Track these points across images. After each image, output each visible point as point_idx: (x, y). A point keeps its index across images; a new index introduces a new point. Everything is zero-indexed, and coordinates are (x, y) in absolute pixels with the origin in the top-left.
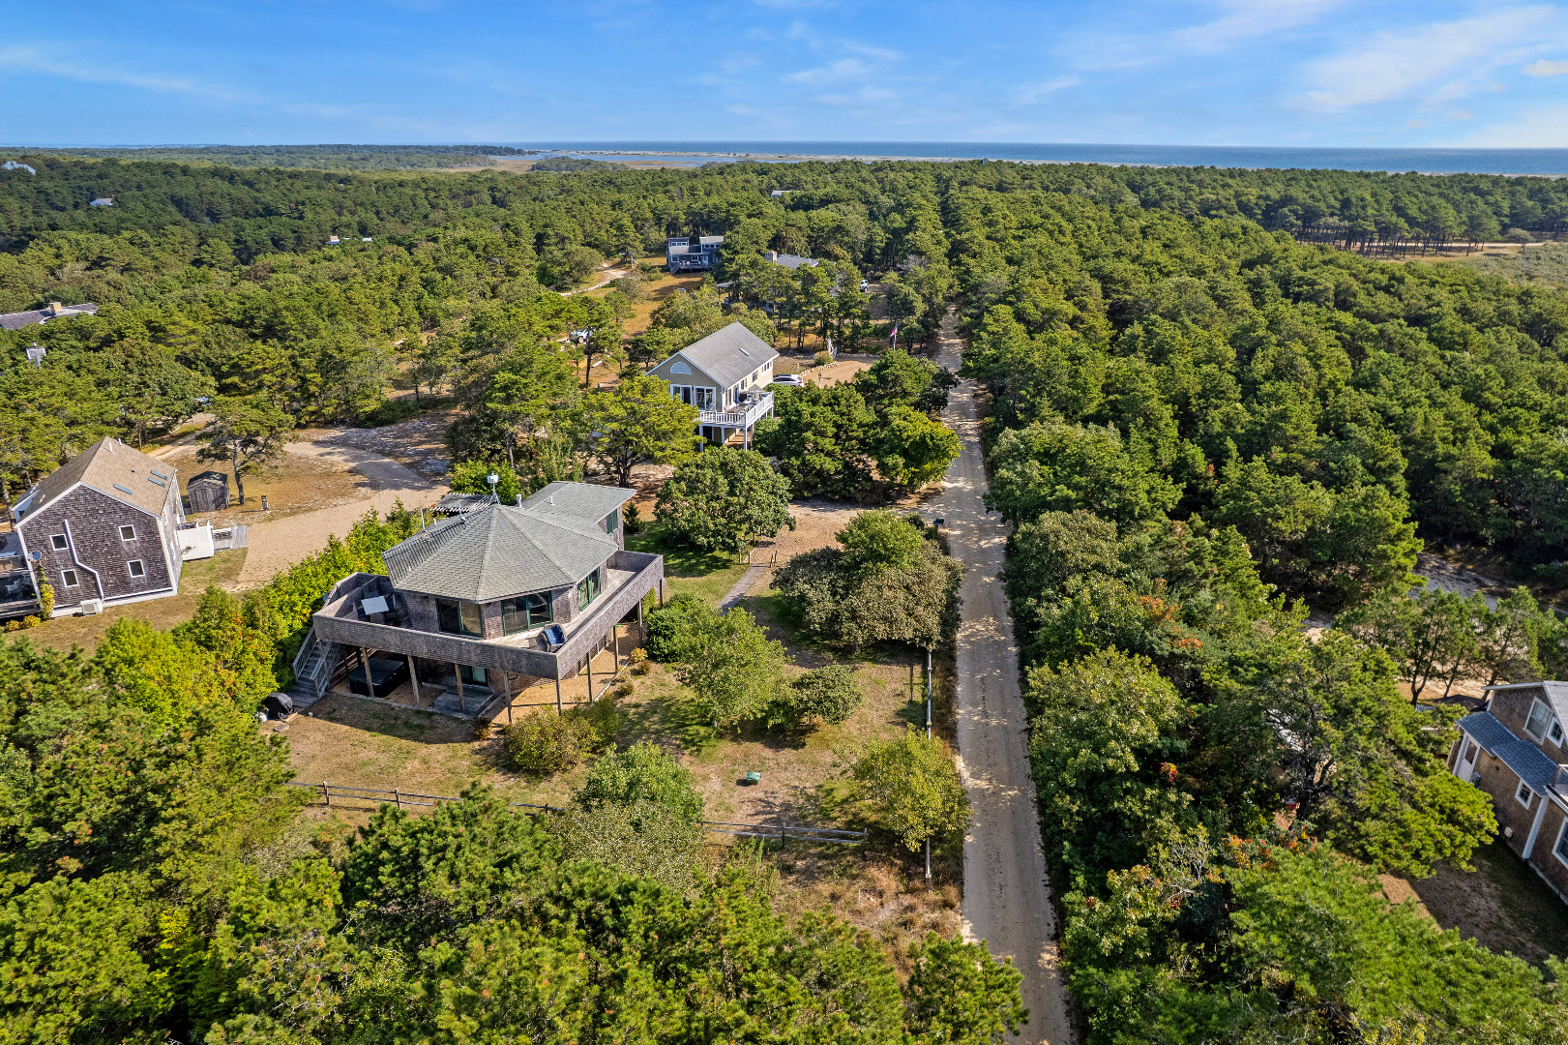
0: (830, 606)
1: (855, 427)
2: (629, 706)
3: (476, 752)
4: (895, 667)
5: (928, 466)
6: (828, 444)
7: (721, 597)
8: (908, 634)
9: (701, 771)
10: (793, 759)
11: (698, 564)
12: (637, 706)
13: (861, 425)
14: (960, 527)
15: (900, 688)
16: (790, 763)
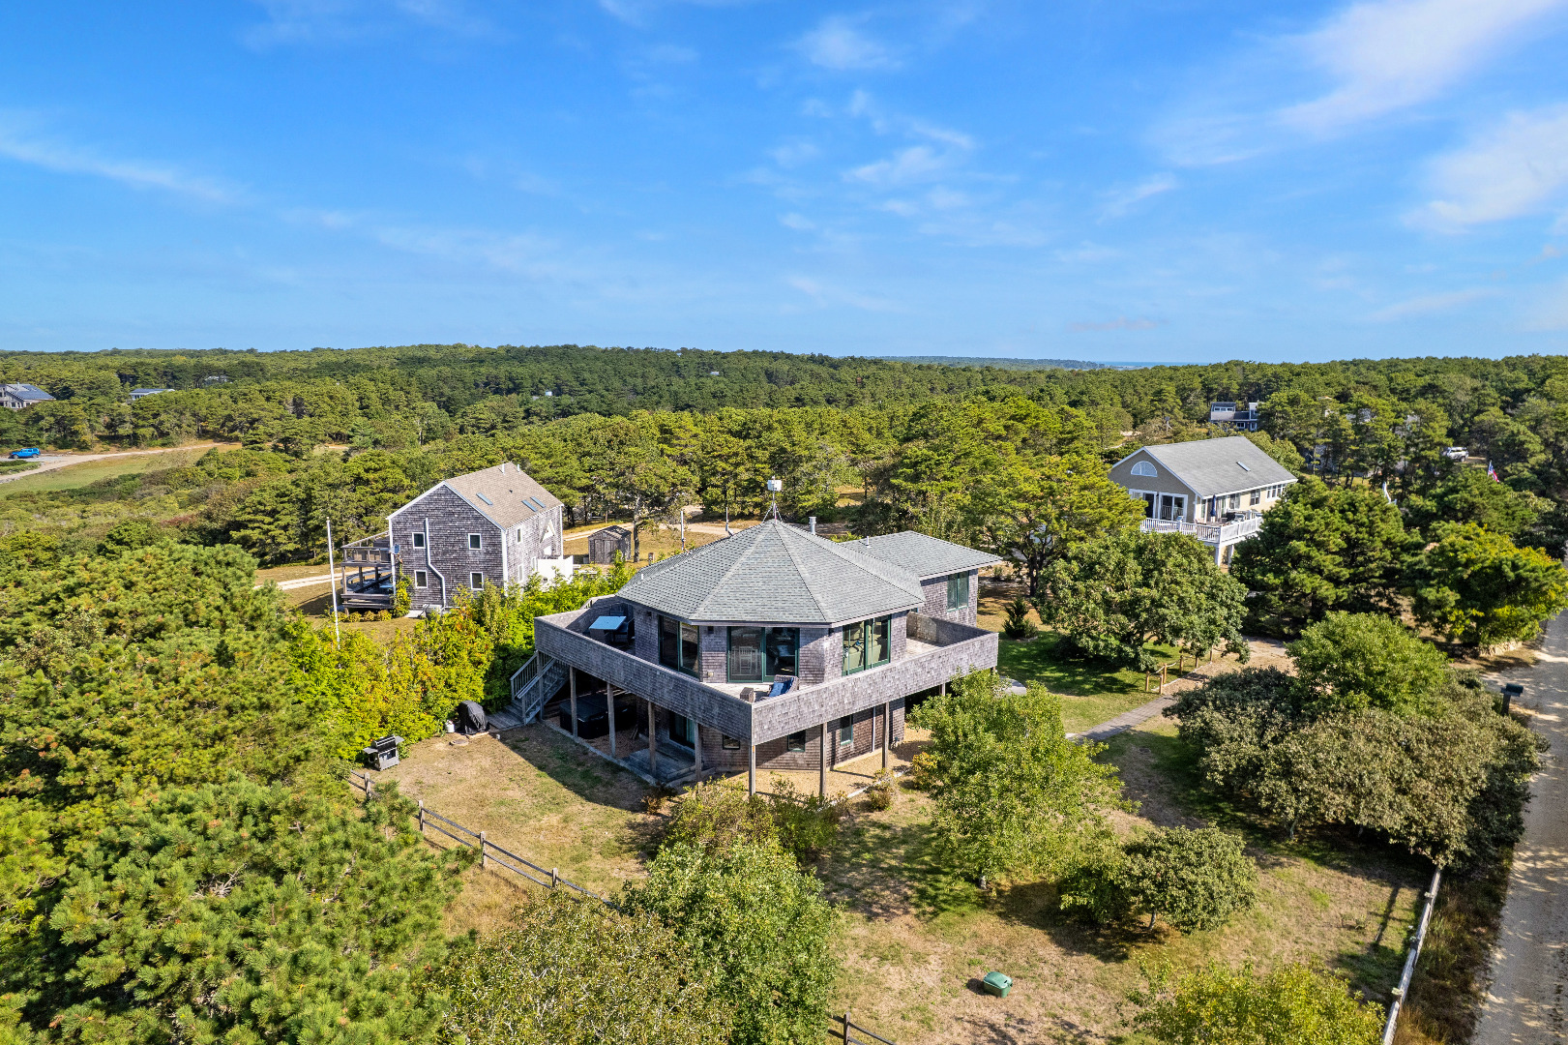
0: (1250, 749)
1: (1379, 544)
2: (874, 824)
3: (631, 826)
4: (1358, 880)
5: (1504, 611)
6: (1328, 562)
7: (1095, 723)
8: (1392, 821)
9: (918, 944)
10: (1089, 974)
11: (1084, 682)
12: (885, 827)
13: (1388, 543)
14: (1557, 711)
15: (1359, 915)
16: (1081, 980)
